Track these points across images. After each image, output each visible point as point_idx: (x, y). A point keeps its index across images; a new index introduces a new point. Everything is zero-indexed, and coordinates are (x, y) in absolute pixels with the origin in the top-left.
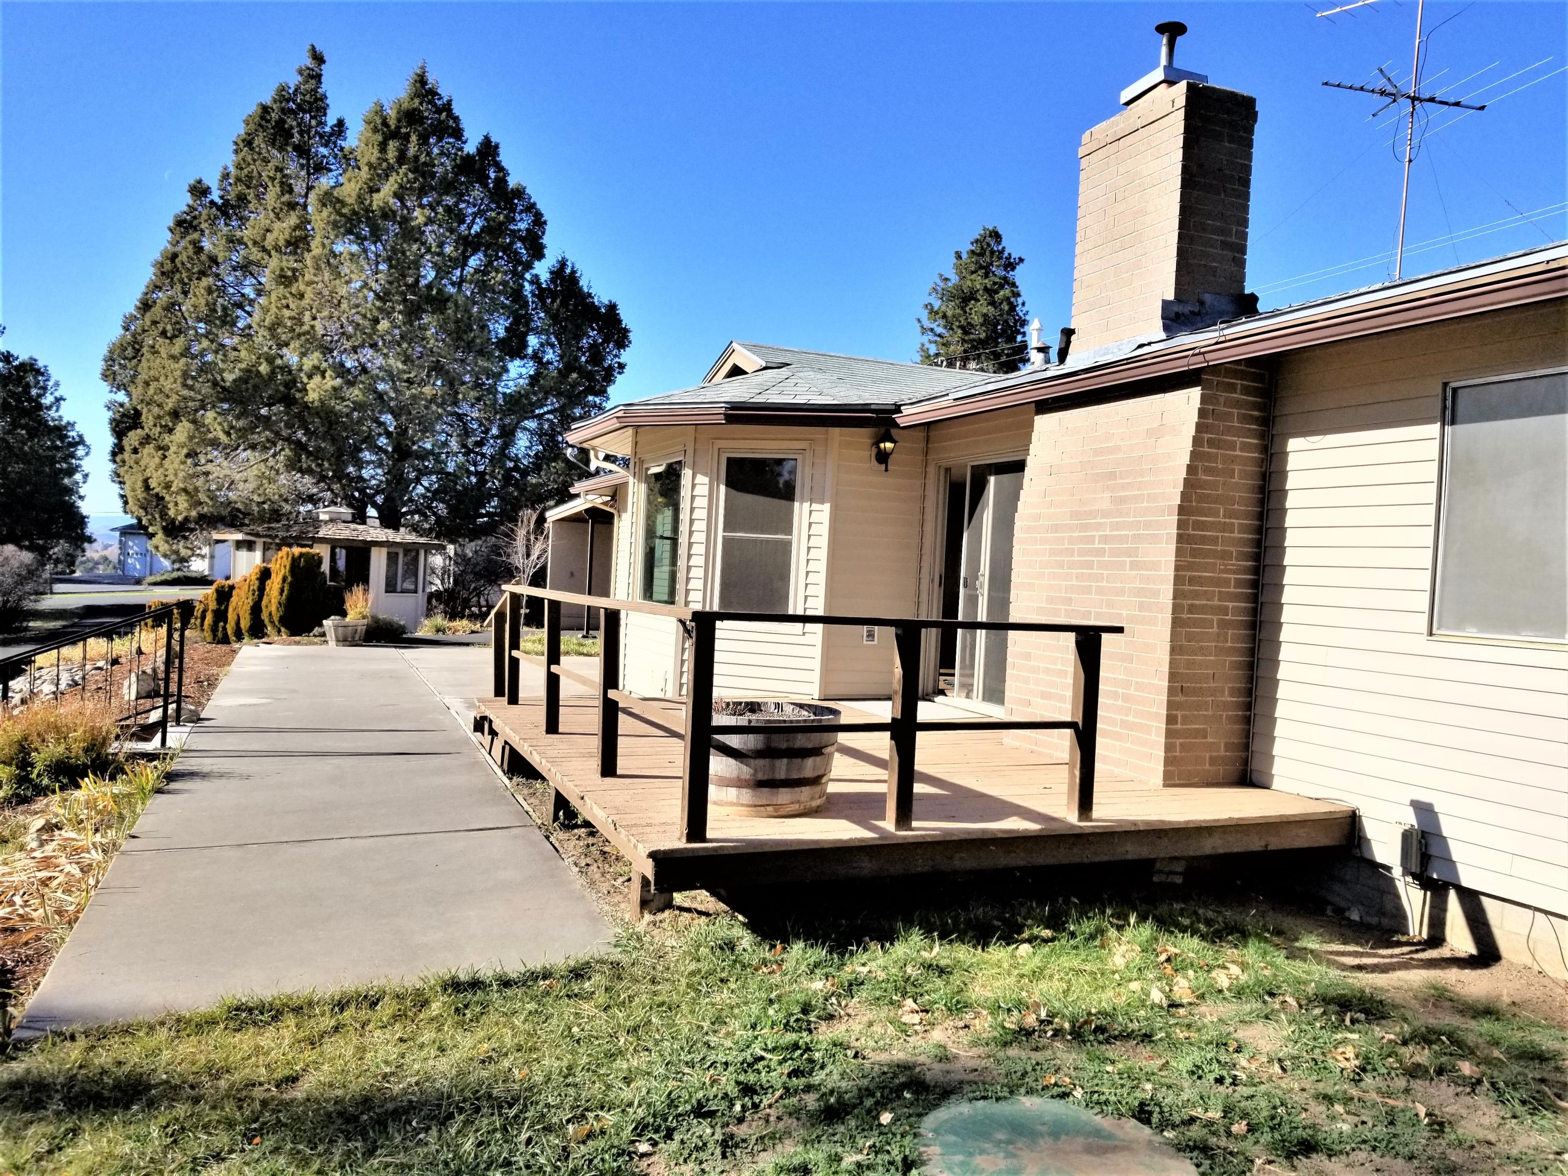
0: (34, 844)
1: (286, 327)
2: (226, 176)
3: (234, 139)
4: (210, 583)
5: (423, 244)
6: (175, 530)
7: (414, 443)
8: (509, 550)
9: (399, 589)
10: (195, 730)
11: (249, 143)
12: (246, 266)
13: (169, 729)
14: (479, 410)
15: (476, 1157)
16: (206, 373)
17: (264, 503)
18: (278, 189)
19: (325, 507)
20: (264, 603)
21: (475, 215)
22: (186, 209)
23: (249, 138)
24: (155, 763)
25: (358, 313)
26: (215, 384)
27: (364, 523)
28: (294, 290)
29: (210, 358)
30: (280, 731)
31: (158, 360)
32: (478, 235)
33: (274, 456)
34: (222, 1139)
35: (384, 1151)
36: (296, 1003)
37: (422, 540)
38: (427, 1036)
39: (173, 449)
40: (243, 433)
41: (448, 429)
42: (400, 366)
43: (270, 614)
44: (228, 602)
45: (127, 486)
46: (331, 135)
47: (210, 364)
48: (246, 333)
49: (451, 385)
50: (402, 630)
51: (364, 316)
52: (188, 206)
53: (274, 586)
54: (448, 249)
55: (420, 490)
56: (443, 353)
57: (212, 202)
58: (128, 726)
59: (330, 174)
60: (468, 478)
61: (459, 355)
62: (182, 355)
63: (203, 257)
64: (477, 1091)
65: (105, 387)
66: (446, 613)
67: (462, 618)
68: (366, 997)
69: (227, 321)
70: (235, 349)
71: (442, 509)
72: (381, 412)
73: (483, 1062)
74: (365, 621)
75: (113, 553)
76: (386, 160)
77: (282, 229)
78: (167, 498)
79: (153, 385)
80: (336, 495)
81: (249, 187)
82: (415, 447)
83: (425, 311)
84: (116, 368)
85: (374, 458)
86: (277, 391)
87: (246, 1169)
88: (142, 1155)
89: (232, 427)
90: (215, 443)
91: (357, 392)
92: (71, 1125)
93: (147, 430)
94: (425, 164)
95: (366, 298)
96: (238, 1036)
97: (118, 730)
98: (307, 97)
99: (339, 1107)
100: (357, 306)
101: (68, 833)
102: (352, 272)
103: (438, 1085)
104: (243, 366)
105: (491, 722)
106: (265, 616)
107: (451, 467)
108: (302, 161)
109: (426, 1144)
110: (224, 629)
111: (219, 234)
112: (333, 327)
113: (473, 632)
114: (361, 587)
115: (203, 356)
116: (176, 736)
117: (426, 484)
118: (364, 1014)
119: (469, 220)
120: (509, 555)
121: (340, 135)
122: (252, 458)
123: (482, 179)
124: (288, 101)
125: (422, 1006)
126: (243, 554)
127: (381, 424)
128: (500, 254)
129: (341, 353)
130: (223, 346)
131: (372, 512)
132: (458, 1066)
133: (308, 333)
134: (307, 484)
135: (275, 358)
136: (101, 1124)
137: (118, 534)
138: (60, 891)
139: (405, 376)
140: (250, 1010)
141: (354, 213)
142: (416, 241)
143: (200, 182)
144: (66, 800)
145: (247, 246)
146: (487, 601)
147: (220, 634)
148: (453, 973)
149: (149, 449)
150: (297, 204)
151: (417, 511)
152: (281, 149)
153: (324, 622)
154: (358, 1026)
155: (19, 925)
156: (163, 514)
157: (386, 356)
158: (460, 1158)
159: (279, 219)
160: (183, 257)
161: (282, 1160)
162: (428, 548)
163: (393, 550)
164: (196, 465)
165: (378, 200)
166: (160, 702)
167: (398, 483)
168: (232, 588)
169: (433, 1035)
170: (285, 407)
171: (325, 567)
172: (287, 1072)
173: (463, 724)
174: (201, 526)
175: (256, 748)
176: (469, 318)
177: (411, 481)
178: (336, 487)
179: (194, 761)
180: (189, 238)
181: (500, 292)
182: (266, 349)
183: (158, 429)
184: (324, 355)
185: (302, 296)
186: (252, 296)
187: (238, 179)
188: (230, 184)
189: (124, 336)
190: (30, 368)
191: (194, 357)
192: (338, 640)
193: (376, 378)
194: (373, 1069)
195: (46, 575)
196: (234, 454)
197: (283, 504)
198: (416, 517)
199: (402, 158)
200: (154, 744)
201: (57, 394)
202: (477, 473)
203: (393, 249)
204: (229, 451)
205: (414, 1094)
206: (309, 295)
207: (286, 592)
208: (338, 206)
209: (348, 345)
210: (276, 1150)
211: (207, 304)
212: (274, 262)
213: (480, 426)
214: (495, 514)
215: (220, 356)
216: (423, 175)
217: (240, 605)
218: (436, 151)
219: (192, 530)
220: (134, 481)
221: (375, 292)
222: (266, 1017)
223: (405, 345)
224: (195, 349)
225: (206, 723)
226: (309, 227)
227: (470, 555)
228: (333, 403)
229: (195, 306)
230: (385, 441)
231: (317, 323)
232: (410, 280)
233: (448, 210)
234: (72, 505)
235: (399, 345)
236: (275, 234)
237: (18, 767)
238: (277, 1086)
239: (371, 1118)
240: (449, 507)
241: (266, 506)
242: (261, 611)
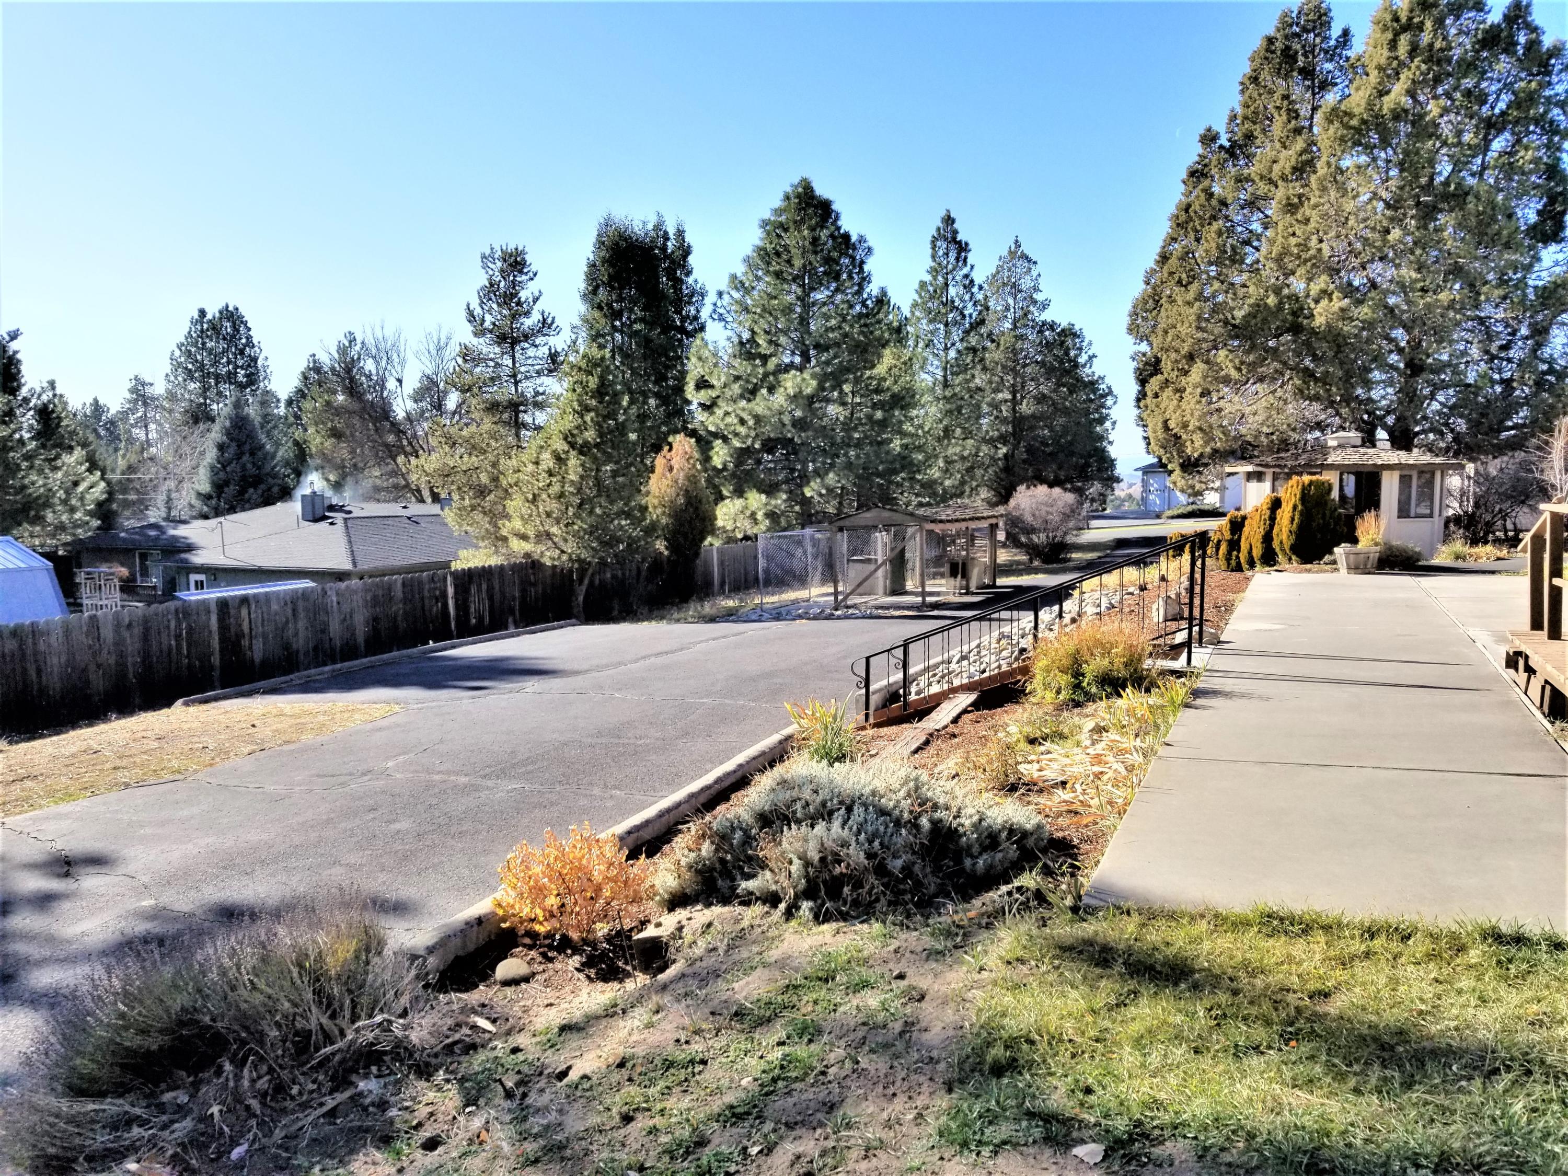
0: (1088, 743)
1: (1292, 255)
2: (1233, 118)
3: (1240, 79)
4: (1223, 515)
5: (1438, 137)
6: (1190, 466)
7: (1428, 356)
8: (1543, 466)
9: (1412, 514)
10: (1216, 651)
11: (1255, 80)
12: (1253, 203)
13: (1193, 650)
14: (1505, 310)
15: (1529, 1122)
16: (1218, 313)
17: (1272, 434)
18: (1285, 117)
19: (1333, 432)
20: (1275, 532)
21: (1499, 93)
22: (1197, 159)
23: (1254, 75)
24: (1183, 680)
25: (1366, 227)
26: (1226, 322)
27: (1374, 446)
28: (1299, 217)
29: (1220, 298)
30: (1295, 656)
31: (1175, 308)
32: (1503, 113)
33: (1281, 387)
34: (1260, 1034)
35: (1422, 1088)
36: (1324, 920)
37: (1438, 460)
38: (1465, 983)
39: (1189, 390)
40: (1252, 366)
41: (1468, 336)
42: (1414, 275)
43: (1281, 542)
44: (1241, 531)
45: (1149, 429)
46: (1336, 47)
47: (1221, 304)
48: (1254, 270)
49: (1472, 286)
50: (1417, 557)
51: (1373, 229)
52: (1200, 156)
53: (1285, 515)
54: (1467, 137)
55: (1435, 406)
56: (1462, 253)
57: (1221, 147)
58: (1159, 645)
59: (1336, 89)
60: (1492, 387)
61: (1481, 252)
62: (1196, 299)
63: (1214, 202)
64: (1527, 1054)
65: (1130, 339)
66: (1466, 538)
67: (1486, 542)
68: (1396, 929)
69: (1236, 259)
70: (1244, 286)
71: (1461, 425)
72: (1391, 328)
73: (1532, 1024)
74: (1378, 548)
75: (1137, 491)
76: (1396, 58)
77: (1288, 158)
78: (1184, 437)
79: (1171, 333)
80: (1345, 420)
81: (1255, 123)
82: (1430, 361)
83: (1441, 211)
84: (1140, 321)
85: (1384, 377)
86: (1284, 321)
87: (1284, 1067)
88: (1192, 1029)
89: (1242, 363)
90: (1227, 380)
91: (1366, 310)
92: (1132, 987)
93: (1166, 375)
94: (1442, 50)
95: (1375, 208)
96: (1271, 941)
97: (1151, 648)
98: (1311, 17)
99: (1373, 1032)
100: (1365, 220)
101: (1113, 735)
102: (1359, 185)
103: (1480, 1036)
104: (1251, 301)
105: (1527, 657)
106: (1276, 545)
107: (1471, 378)
108: (1308, 83)
109: (1470, 1093)
110: (1238, 557)
111: (1228, 176)
112: (1341, 246)
113: (1499, 559)
114: (1373, 513)
115: (1214, 297)
116: (1201, 656)
117: (1441, 398)
118: (1395, 946)
119: (1491, 99)
120: (1542, 471)
121: (1345, 45)
122: (1260, 391)
123: (1510, 47)
124: (1291, 25)
125: (1459, 950)
126: (1253, 486)
127: (1391, 340)
128: (1532, 128)
129: (1349, 271)
130: (1233, 284)
131: (1381, 434)
132: (1502, 1022)
133: (1315, 257)
134: (1314, 411)
135: (1281, 289)
136: (1156, 993)
137: (1140, 473)
138: (1110, 785)
139: (1419, 285)
140: (1282, 920)
141: (1364, 122)
142: (1430, 137)
143: (1209, 130)
144: (1110, 707)
145: (1253, 181)
146: (1514, 524)
147: (1233, 563)
148: (1494, 921)
149: (1168, 392)
150: (1303, 128)
151: (1432, 430)
152: (1286, 77)
153: (1336, 550)
154: (1389, 956)
155: (1081, 809)
156: (1181, 452)
157: (1398, 266)
158: (1511, 1118)
159: (1285, 147)
160: (1196, 207)
161: (1318, 1069)
162: (1444, 468)
163: (1406, 472)
164: (1210, 403)
165: (1388, 103)
166: (1184, 624)
167: (1411, 401)
168: (1244, 518)
169: (1473, 983)
170: (1294, 335)
171: (1335, 494)
172: (1319, 986)
173: (1492, 660)
174: (1214, 460)
175: (1273, 672)
176: (1493, 209)
177: (1426, 398)
178: (1344, 411)
179: (1216, 680)
180: (1200, 187)
181: (1531, 172)
182: (1273, 280)
183: (1176, 373)
184: (1331, 276)
185: (1307, 221)
186: (1260, 230)
187: (1245, 118)
188: (1238, 125)
189: (1146, 290)
190: (1069, 333)
191: (1207, 300)
192: (1349, 568)
193: (1386, 292)
194: (1407, 1003)
195: (1084, 513)
196: (1243, 388)
197: (1290, 433)
198: (1431, 436)
199: (1414, 50)
200: (1180, 663)
201: (1090, 353)
202: (1502, 381)
203: (1406, 153)
204: (1238, 386)
205: (1452, 1038)
206: (1314, 216)
207: (1296, 520)
208: (1346, 119)
209: (1356, 262)
210: (1312, 1058)
211: (1218, 248)
212: (1280, 194)
213: (1506, 327)
214: (1524, 425)
215: (1230, 296)
216: (1439, 62)
217: (1252, 535)
218: (1453, 31)
219: (1206, 465)
220: (1155, 423)
221: (1384, 201)
222: (1296, 929)
223: (1418, 252)
224: (1208, 291)
225: (1226, 646)
226: (1315, 149)
227: (1495, 473)
228: (1340, 324)
229: (1206, 251)
230: (1396, 358)
231: (1325, 246)
232: (1423, 180)
233: (1468, 93)
234: (1104, 450)
235: (1412, 253)
236: (1281, 163)
237: (1073, 676)
238: (1310, 998)
239: (1407, 1051)
240: (1469, 421)
241: (1274, 437)
242: (1272, 539)
